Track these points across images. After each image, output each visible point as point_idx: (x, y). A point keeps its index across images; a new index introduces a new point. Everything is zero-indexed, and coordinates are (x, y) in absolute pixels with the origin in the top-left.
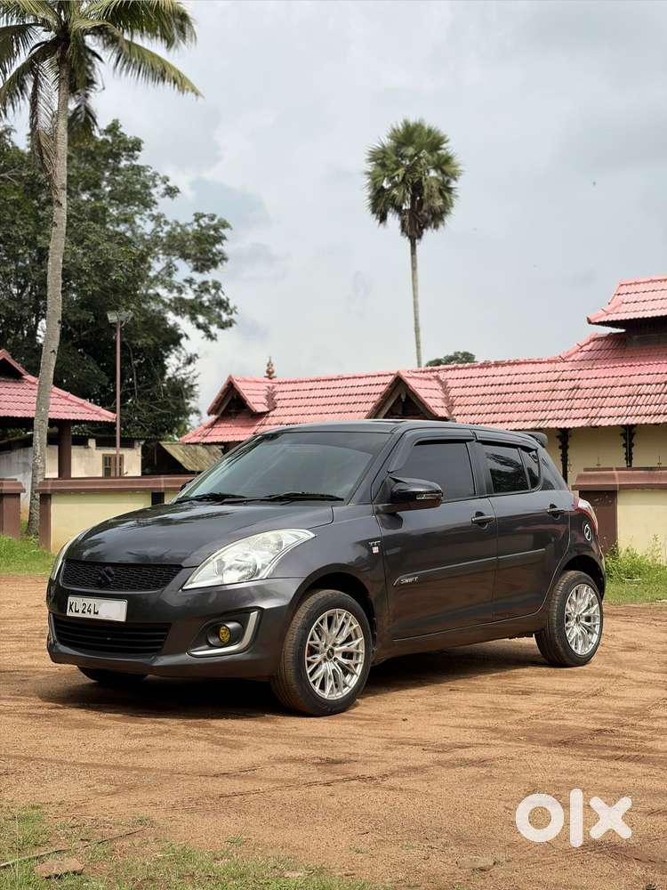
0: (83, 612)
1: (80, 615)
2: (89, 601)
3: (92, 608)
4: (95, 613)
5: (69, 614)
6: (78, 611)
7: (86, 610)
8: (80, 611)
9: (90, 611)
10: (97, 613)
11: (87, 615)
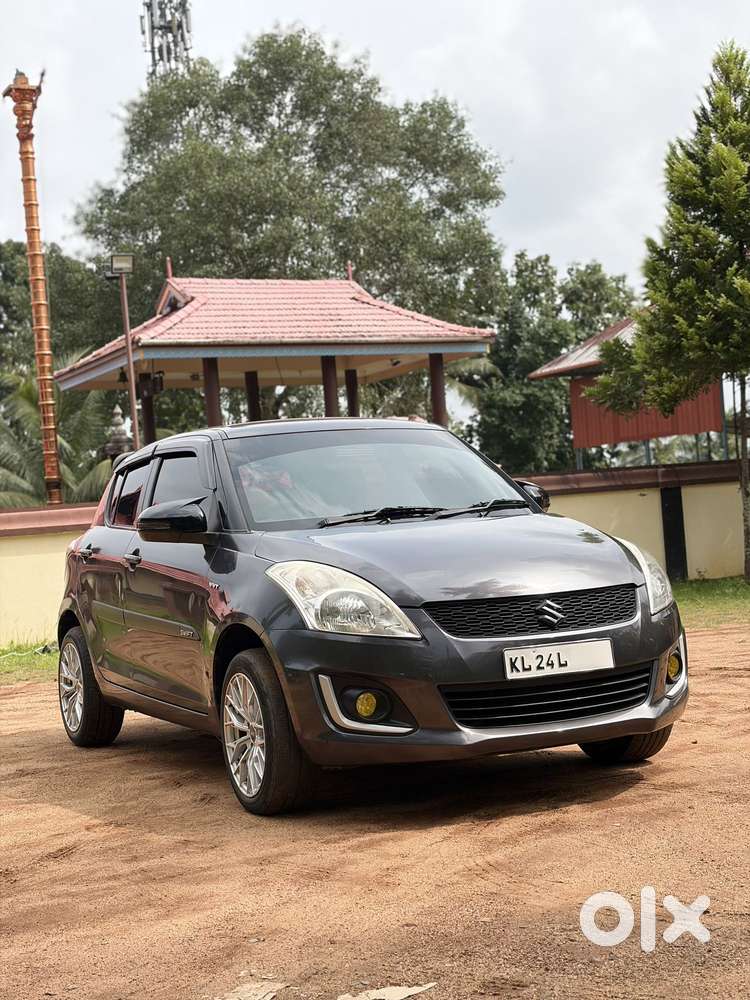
0: (539, 668)
1: (534, 674)
2: (546, 651)
3: (554, 659)
4: (561, 665)
5: (511, 675)
6: (530, 669)
7: (543, 665)
8: (534, 668)
9: (552, 665)
10: (566, 665)
11: (548, 671)
